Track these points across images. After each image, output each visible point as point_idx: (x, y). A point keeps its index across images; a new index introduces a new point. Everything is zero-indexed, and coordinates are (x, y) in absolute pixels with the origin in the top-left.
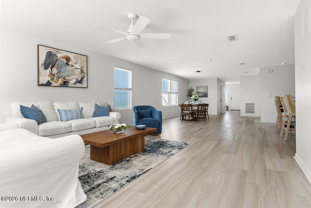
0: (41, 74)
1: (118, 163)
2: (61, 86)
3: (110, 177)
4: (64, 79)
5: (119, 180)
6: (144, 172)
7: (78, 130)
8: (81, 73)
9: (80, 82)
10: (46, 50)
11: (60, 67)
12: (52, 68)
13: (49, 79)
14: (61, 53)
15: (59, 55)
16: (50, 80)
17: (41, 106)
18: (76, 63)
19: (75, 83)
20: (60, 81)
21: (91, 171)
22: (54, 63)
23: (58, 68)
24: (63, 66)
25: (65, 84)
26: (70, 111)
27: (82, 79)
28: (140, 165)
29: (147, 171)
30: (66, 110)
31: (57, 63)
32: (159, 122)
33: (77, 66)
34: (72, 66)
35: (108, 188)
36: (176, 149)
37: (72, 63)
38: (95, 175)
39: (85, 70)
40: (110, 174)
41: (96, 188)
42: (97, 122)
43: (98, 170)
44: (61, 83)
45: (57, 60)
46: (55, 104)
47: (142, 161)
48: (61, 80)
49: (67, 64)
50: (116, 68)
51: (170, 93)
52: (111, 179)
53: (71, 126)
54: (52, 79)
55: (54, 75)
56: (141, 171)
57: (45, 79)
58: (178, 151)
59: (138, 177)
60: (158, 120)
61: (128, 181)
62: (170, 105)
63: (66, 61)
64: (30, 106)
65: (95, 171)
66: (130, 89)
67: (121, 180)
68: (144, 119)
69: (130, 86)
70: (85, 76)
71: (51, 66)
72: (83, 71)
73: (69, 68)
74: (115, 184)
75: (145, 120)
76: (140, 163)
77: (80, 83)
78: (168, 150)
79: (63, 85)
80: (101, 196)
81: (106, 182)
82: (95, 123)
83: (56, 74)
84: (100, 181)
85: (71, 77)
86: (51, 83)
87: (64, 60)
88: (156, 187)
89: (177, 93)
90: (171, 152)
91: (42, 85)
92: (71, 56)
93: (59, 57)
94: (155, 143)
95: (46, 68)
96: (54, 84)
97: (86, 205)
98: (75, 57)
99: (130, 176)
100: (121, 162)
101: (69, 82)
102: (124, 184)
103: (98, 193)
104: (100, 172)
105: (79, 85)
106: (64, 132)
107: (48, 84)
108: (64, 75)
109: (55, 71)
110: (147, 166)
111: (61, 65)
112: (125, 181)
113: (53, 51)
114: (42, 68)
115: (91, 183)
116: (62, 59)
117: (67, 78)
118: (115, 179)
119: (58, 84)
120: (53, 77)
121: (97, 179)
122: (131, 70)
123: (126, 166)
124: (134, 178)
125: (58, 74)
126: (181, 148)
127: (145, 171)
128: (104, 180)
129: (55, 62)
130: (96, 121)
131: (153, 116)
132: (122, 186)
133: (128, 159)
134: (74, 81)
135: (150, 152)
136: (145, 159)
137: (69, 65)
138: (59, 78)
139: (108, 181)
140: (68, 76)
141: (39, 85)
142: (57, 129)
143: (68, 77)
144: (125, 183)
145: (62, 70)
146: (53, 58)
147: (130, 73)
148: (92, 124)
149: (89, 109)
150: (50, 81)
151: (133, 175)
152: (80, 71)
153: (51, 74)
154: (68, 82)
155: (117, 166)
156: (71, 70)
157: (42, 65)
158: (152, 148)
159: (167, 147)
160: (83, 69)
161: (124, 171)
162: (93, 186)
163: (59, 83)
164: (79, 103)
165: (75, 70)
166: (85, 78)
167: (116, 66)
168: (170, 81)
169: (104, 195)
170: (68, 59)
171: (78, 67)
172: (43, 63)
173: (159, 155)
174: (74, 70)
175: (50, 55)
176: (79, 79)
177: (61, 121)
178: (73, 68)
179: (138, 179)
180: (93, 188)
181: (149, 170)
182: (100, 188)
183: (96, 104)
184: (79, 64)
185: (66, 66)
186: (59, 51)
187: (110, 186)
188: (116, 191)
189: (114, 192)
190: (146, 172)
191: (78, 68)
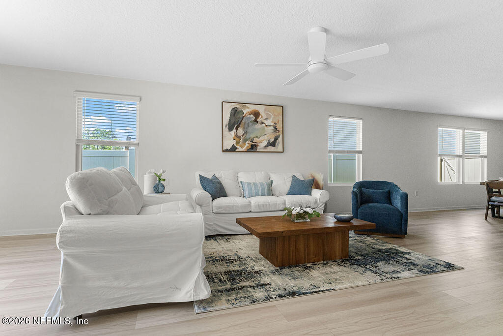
0: (225, 137)
1: (289, 267)
2: (248, 151)
3: (262, 282)
4: (252, 141)
5: (271, 289)
6: (316, 292)
7: (259, 211)
8: (274, 131)
9: (273, 144)
10: (231, 107)
11: (246, 126)
12: (237, 129)
13: (234, 142)
14: (248, 108)
15: (245, 111)
16: (235, 144)
17: (223, 177)
18: (267, 119)
19: (266, 146)
20: (247, 145)
21: (247, 268)
22: (239, 122)
23: (244, 128)
24: (250, 124)
25: (253, 148)
26: (255, 184)
27: (276, 139)
28: (320, 279)
29: (322, 291)
30: (251, 182)
31: (243, 121)
32: (401, 213)
33: (268, 122)
34: (262, 123)
35: (249, 295)
36: (416, 271)
37: (262, 119)
38: (249, 274)
39: (279, 127)
40: (266, 279)
41: (237, 290)
42: (287, 202)
43: (257, 268)
44: (248, 147)
45: (243, 117)
46: (239, 175)
47: (327, 274)
48: (248, 143)
49: (256, 121)
50: (331, 119)
51: (461, 156)
52: (263, 285)
53: (250, 204)
54: (238, 143)
55: (239, 137)
56: (312, 287)
57: (229, 143)
58: (414, 276)
59: (300, 295)
60: (400, 209)
61: (280, 296)
62: (461, 183)
63: (254, 118)
64: (210, 177)
65: (253, 270)
66: (360, 152)
67: (273, 291)
68: (371, 204)
69: (360, 148)
70: (280, 135)
71: (236, 126)
72: (276, 129)
73: (258, 126)
74: (260, 294)
75: (371, 207)
76: (322, 276)
77: (272, 146)
78: (393, 269)
79: (250, 150)
80: (233, 301)
81: (253, 287)
82: (285, 204)
83: (242, 136)
84: (247, 284)
85: (261, 138)
86: (236, 148)
87: (252, 116)
88: (312, 319)
89: (485, 157)
90: (398, 272)
91: (227, 151)
92: (261, 109)
93: (245, 113)
94: (380, 250)
95: (230, 129)
96: (240, 149)
97: (210, 305)
98: (265, 110)
99: (288, 290)
100: (295, 267)
101: (258, 145)
102: (272, 298)
103: (232, 297)
104: (256, 272)
105: (271, 149)
106: (241, 211)
107: (233, 149)
108: (252, 136)
109: (241, 131)
110: (331, 283)
111: (248, 123)
112: (277, 294)
113: (238, 106)
114: (226, 129)
115: (236, 282)
116: (249, 116)
117: (255, 140)
118: (267, 287)
119: (244, 149)
120: (238, 139)
121: (246, 279)
122: (361, 119)
123: (297, 274)
124: (293, 294)
125: (245, 135)
126: (429, 270)
127: (317, 290)
128: (252, 284)
129: (240, 120)
130: (285, 201)
131: (393, 201)
132: (268, 298)
133: (308, 265)
134: (265, 143)
135: (357, 263)
136: (335, 273)
137: (257, 122)
138: (245, 140)
139: (257, 286)
140: (257, 137)
141: (223, 151)
142: (233, 206)
143: (257, 139)
144: (274, 297)
145: (250, 130)
146: (238, 116)
147: (360, 123)
148: (279, 204)
149: (282, 183)
150: (235, 146)
151: (296, 289)
152: (273, 128)
153: (237, 136)
154: (256, 146)
155: (286, 271)
156: (260, 128)
157: (226, 127)
158: (365, 259)
159: (397, 261)
160: (277, 125)
161: (289, 281)
162: (235, 286)
163: (246, 147)
164: (271, 174)
165: (266, 128)
166: (280, 139)
167: (331, 116)
168: (461, 131)
169: (237, 301)
170: (257, 114)
171: (269, 124)
172: (227, 123)
173: (369, 272)
174: (264, 129)
175: (235, 112)
176: (272, 140)
177: (244, 196)
178: (264, 125)
179: (297, 299)
180: (234, 289)
181: (327, 290)
182: (241, 291)
183: (294, 176)
184: (271, 120)
185: (253, 124)
186: (245, 106)
187: (253, 293)
188: (254, 302)
189: (252, 302)
190: (319, 291)
191: (271, 126)
